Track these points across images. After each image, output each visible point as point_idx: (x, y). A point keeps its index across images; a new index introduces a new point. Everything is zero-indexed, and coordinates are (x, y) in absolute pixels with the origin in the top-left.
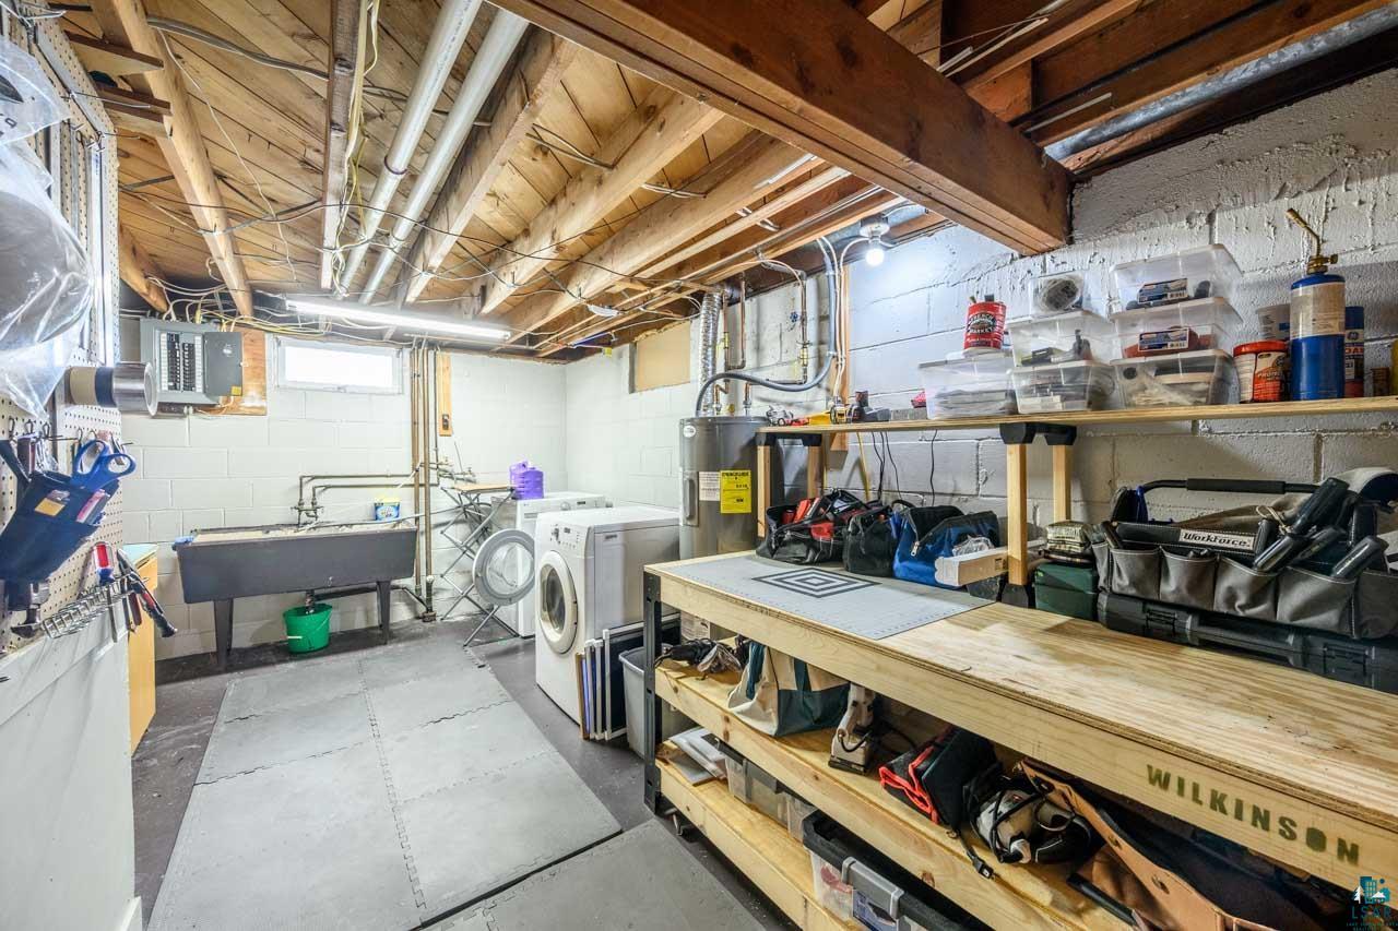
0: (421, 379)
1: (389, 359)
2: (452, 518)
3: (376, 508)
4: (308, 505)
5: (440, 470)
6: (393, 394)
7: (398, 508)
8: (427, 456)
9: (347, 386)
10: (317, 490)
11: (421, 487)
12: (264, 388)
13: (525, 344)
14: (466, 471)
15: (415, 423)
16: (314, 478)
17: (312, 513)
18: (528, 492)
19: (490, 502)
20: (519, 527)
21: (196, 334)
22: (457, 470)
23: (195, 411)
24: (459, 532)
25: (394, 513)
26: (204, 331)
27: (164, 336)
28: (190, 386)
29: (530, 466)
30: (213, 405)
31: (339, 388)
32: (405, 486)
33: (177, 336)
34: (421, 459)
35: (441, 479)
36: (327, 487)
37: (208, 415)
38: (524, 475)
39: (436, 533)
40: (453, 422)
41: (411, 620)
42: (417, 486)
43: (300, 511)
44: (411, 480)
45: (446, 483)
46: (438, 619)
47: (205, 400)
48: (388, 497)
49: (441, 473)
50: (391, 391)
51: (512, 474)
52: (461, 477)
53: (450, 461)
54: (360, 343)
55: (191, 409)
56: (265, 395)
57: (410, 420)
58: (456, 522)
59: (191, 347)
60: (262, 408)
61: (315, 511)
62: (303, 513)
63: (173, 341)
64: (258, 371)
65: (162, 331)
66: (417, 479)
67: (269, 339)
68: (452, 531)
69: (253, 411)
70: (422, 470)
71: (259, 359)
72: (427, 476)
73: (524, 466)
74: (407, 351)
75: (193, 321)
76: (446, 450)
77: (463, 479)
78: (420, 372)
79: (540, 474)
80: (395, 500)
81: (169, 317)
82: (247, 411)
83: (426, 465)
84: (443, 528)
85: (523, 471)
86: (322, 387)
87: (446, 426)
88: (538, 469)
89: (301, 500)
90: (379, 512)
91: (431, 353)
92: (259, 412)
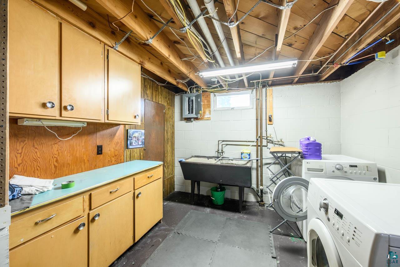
0: (259, 100)
1: (248, 95)
2: (272, 161)
3: (242, 154)
4: (220, 151)
5: (268, 140)
6: (250, 109)
7: (249, 155)
8: (261, 133)
9: (234, 108)
10: (223, 146)
11: (259, 147)
12: (210, 111)
13: (311, 73)
14: (280, 140)
15: (257, 120)
16: (223, 141)
17: (221, 154)
18: (310, 155)
19: (291, 157)
20: (304, 177)
21: (193, 96)
22: (275, 140)
23: (194, 120)
24: (276, 169)
25: (248, 157)
26: (195, 95)
27: (187, 98)
28: (192, 113)
29: (312, 139)
30: (197, 118)
31: (232, 109)
32: (252, 146)
33: (190, 98)
34: (259, 135)
35: (268, 143)
36: (227, 145)
37: (197, 121)
38: (308, 145)
39: (265, 168)
40: (274, 119)
41: (255, 202)
42: (257, 146)
43: (218, 153)
44: (255, 144)
45: (270, 145)
46: (266, 205)
47: (195, 116)
48: (246, 150)
49: (268, 141)
50: (249, 108)
51: (301, 144)
52: (277, 143)
53: (272, 136)
54: (238, 91)
55: (193, 119)
56: (210, 113)
57: (256, 119)
58: (274, 163)
59: (193, 100)
60: (209, 118)
61: (222, 153)
62: (219, 153)
63: (189, 99)
64: (209, 105)
65: (187, 97)
66: (257, 144)
67: (212, 94)
68: (272, 167)
69: (207, 119)
70: (259, 139)
71: (209, 101)
72: (261, 142)
73: (308, 139)
74: (255, 90)
75: (193, 92)
76: (271, 131)
77: (278, 144)
78: (259, 98)
79: (319, 145)
80: (249, 152)
81: (188, 93)
82: (206, 119)
83: (261, 137)
84: (268, 166)
85: (307, 142)
86: (227, 109)
87: (270, 120)
88: (317, 142)
89: (218, 149)
90: (243, 155)
91: (264, 90)
92: (209, 119)
